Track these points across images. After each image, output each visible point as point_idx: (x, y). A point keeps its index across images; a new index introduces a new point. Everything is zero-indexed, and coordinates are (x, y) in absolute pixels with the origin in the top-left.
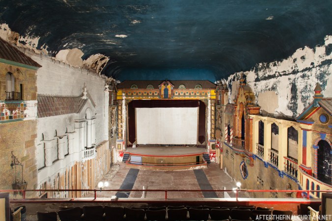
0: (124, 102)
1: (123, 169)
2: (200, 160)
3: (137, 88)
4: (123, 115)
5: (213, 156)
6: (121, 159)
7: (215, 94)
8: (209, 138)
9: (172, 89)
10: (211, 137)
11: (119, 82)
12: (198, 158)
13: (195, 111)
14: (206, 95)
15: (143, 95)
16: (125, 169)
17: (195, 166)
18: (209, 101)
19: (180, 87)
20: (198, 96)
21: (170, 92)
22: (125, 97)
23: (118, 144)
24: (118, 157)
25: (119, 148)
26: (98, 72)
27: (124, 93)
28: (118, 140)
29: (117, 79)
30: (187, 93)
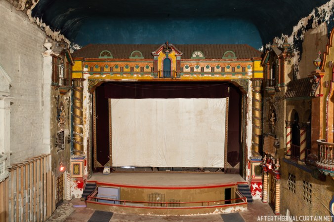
0: (86, 84)
1: (81, 212)
2: (233, 196)
3: (111, 57)
4: (83, 110)
5: (257, 189)
6: (79, 193)
7: (261, 69)
8: (250, 155)
9: (179, 58)
10: (253, 153)
11: (78, 48)
12: (228, 192)
13: (221, 104)
14: (244, 72)
15: (122, 72)
16: (84, 211)
17: (224, 207)
18: (250, 83)
19: (194, 56)
20: (228, 73)
21: (174, 66)
22: (89, 75)
23: (74, 165)
24: (73, 189)
25: (76, 171)
26: (23, 8)
27: (87, 67)
28: (73, 156)
29: (74, 42)
30: (208, 67)
